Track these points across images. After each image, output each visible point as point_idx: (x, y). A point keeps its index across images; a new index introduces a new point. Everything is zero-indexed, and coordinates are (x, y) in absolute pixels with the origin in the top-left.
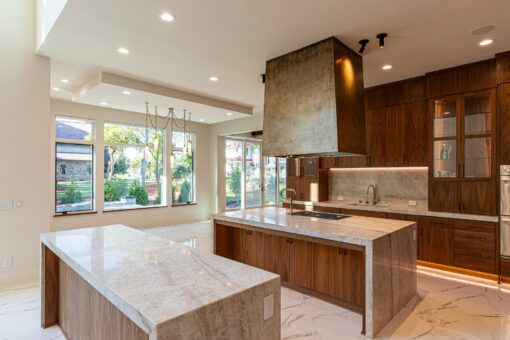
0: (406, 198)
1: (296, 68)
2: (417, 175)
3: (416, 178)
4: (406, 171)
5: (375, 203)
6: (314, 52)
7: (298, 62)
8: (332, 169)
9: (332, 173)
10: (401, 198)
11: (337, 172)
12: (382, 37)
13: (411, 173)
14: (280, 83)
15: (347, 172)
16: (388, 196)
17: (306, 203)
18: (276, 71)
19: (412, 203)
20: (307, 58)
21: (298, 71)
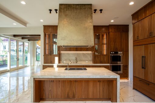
0: (85, 61)
1: (75, 11)
2: (88, 54)
3: (88, 55)
4: (85, 53)
5: (76, 63)
6: (84, 7)
7: (76, 9)
8: (61, 52)
9: (61, 53)
10: (84, 61)
11: (63, 53)
12: (101, 10)
13: (87, 53)
14: (67, 15)
15: (67, 53)
16: (80, 60)
17: (54, 64)
18: (65, 9)
19: (87, 62)
20: (81, 9)
21: (76, 13)
